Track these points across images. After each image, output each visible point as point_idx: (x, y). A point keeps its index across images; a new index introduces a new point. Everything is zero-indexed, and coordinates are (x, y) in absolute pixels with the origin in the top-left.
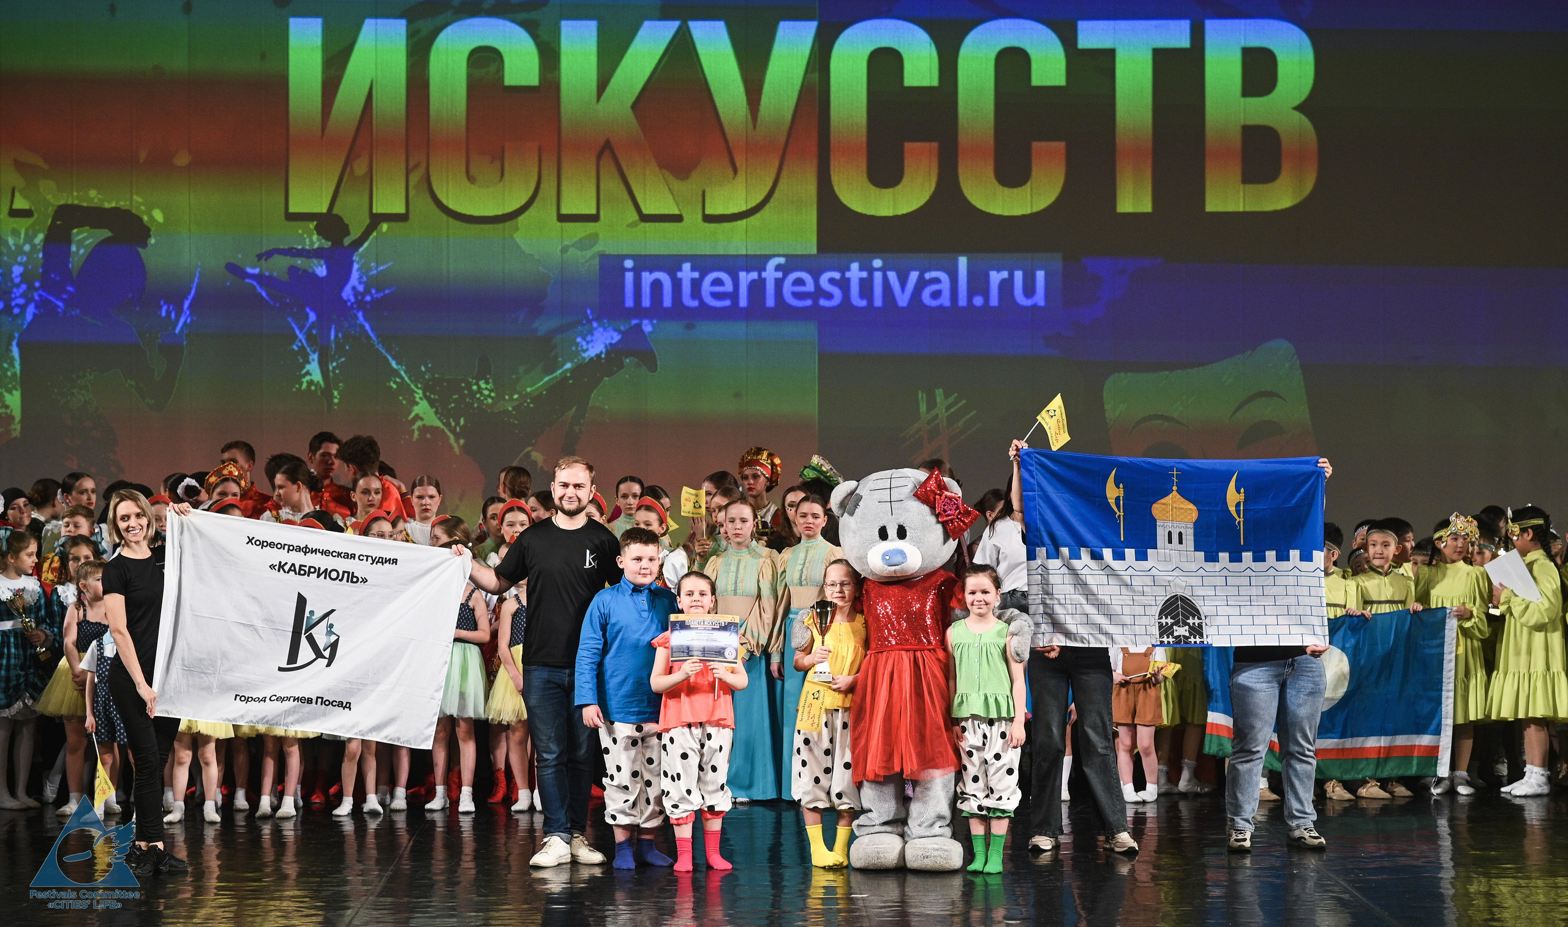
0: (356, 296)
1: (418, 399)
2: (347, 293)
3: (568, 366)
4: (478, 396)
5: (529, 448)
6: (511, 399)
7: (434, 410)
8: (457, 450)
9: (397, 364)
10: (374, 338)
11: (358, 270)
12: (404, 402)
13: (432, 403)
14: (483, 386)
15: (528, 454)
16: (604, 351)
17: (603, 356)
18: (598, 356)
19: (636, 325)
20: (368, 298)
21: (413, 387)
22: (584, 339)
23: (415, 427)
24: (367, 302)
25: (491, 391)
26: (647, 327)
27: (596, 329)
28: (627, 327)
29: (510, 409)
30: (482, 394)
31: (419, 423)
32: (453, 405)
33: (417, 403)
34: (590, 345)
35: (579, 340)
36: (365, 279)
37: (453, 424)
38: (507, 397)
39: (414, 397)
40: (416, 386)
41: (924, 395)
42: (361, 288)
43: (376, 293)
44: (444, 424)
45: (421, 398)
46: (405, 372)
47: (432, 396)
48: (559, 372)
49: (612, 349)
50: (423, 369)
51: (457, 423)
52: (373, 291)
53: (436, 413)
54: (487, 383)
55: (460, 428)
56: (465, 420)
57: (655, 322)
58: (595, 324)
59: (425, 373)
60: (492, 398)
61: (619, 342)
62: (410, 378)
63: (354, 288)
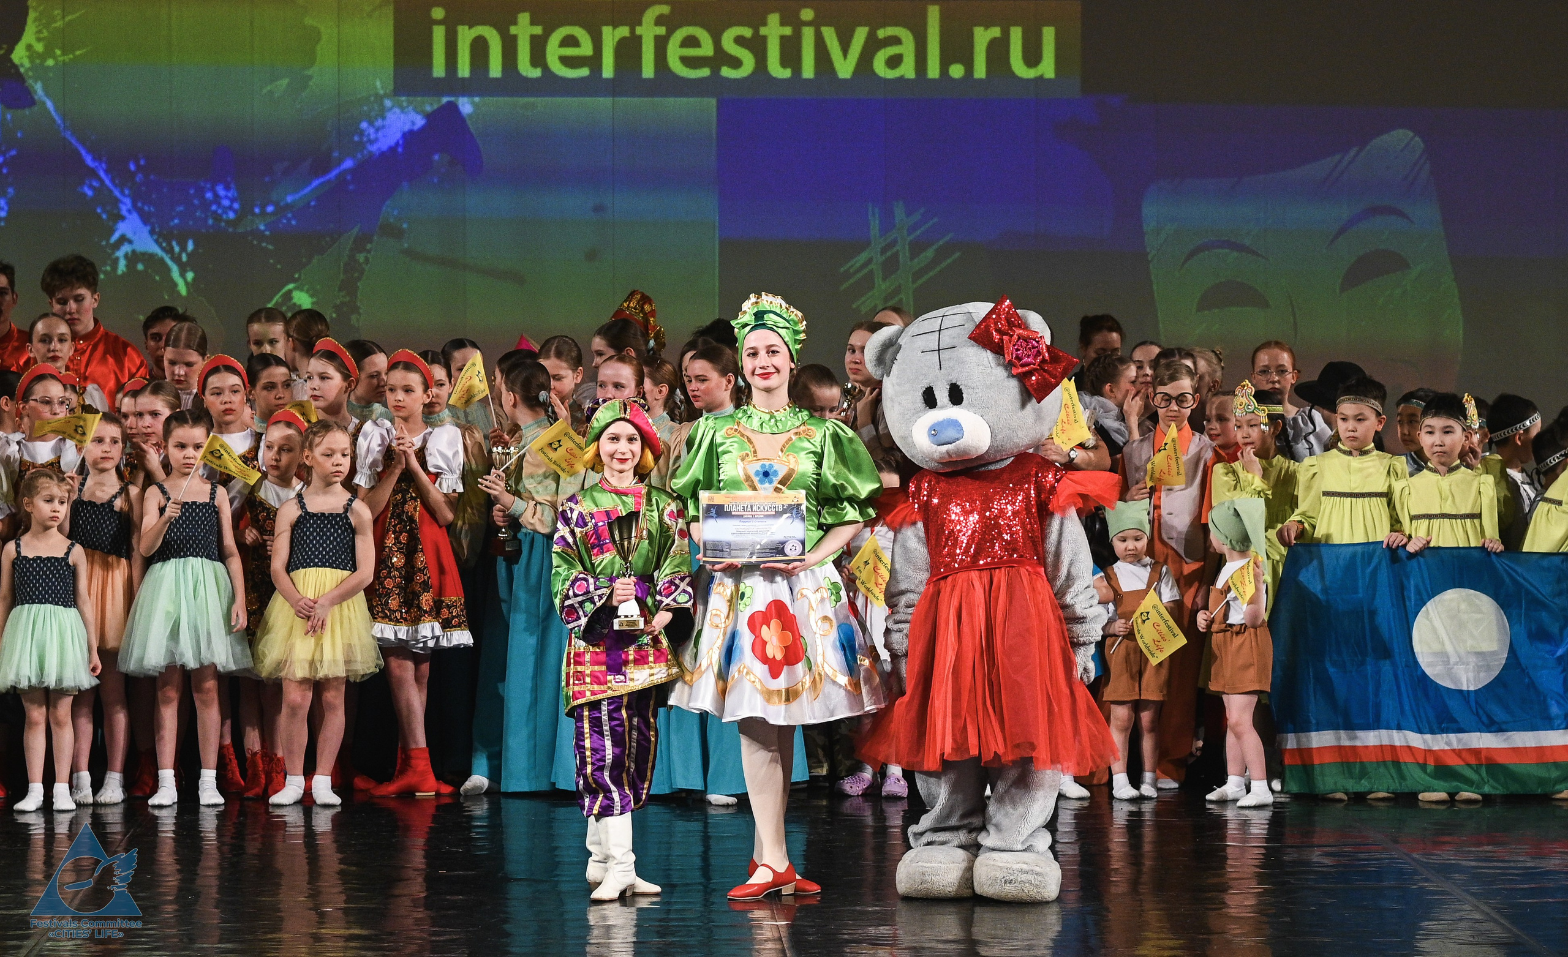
0: (31, 58)
1: (124, 212)
2: (19, 55)
3: (348, 164)
4: (214, 208)
5: (291, 286)
6: (263, 213)
7: (149, 228)
8: (183, 290)
9: (94, 159)
10: (59, 122)
11: (35, 20)
12: (104, 216)
13: (145, 219)
14: (222, 192)
15: (288, 296)
16: (401, 142)
17: (400, 150)
18: (392, 149)
19: (449, 103)
20: (50, 62)
21: (117, 193)
22: (371, 124)
23: (120, 253)
24: (48, 67)
25: (232, 200)
26: (466, 106)
27: (391, 109)
28: (436, 107)
29: (262, 227)
30: (219, 205)
31: (126, 248)
32: (176, 221)
33: (123, 218)
34: (380, 134)
35: (364, 125)
36: (45, 34)
37: (177, 249)
38: (257, 210)
39: (119, 210)
40: (122, 193)
41: (877, 210)
42: (39, 47)
43: (64, 54)
44: (163, 249)
45: (129, 211)
46: (106, 172)
47: (146, 208)
48: (334, 173)
49: (409, 136)
50: (132, 167)
51: (183, 249)
52: (58, 52)
53: (152, 232)
54: (227, 188)
55: (188, 255)
56: (196, 244)
57: (477, 99)
58: (388, 103)
59: (133, 174)
60: (235, 211)
61: (423, 129)
62: (112, 181)
63: (29, 47)
